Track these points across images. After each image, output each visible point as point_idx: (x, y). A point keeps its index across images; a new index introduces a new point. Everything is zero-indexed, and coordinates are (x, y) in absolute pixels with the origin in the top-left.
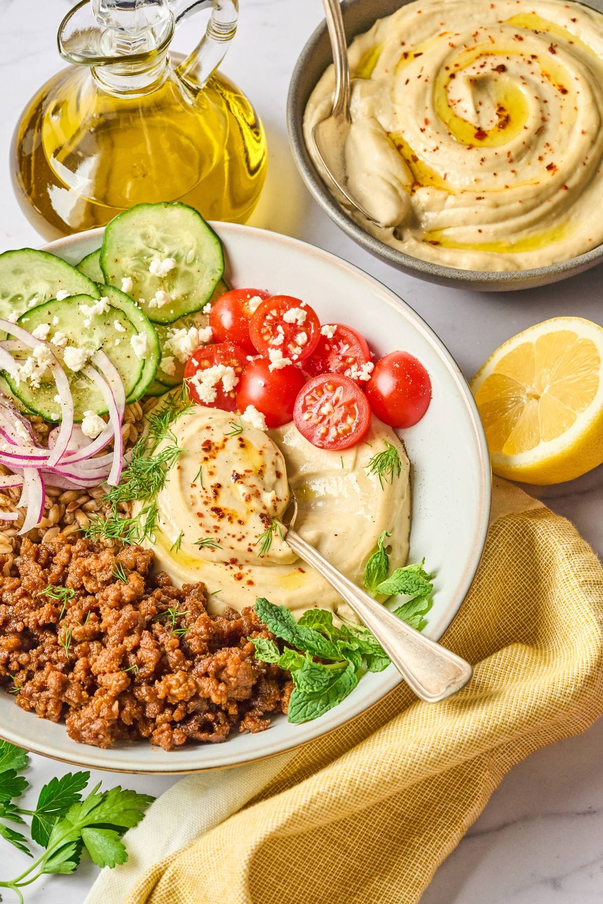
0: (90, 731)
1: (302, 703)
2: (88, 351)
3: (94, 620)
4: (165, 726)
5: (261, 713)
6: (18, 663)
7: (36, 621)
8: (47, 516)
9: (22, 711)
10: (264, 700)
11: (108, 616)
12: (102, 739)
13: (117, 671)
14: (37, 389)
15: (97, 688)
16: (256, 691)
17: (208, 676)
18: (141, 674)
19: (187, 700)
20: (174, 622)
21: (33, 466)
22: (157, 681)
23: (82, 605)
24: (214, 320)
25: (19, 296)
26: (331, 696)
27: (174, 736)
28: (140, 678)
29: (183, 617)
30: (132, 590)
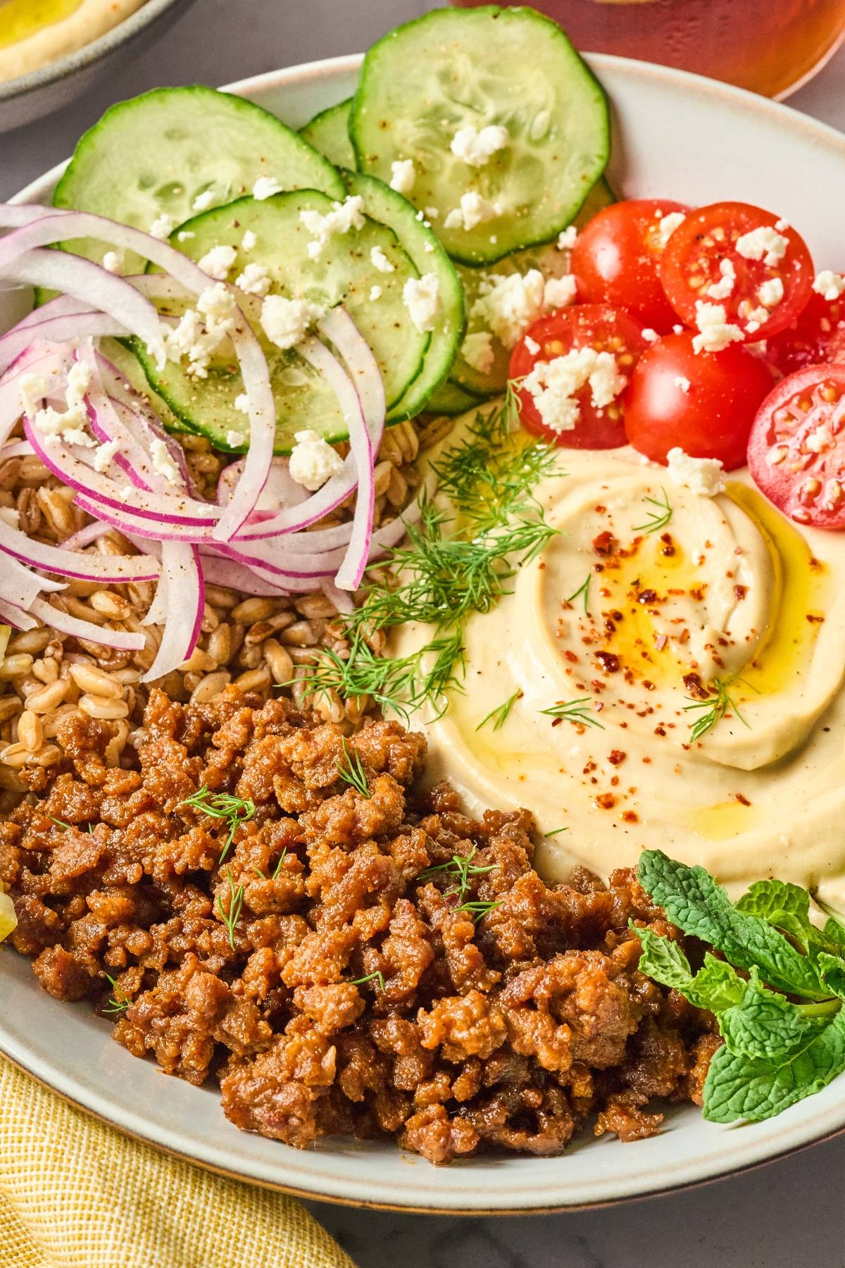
0: (273, 1108)
1: (738, 1082)
2: (312, 307)
3: (293, 869)
4: (434, 1109)
5: (643, 1098)
6: (126, 951)
7: (170, 864)
8: (204, 648)
9: (128, 1055)
10: (652, 1072)
11: (324, 862)
12: (296, 1127)
13: (337, 983)
14: (201, 380)
15: (291, 1017)
16: (634, 1048)
17: (535, 1008)
18: (389, 991)
19: (485, 1057)
20: (465, 886)
21: (183, 538)
22: (421, 1010)
23: (269, 835)
24: (580, 263)
25: (176, 185)
26: (800, 1072)
27: (453, 1132)
28: (387, 1001)
29: (485, 877)
30: (380, 810)
